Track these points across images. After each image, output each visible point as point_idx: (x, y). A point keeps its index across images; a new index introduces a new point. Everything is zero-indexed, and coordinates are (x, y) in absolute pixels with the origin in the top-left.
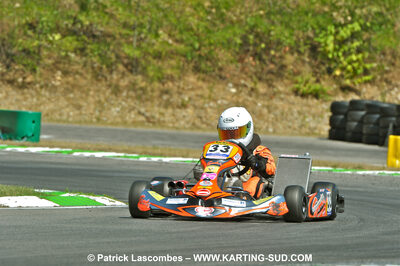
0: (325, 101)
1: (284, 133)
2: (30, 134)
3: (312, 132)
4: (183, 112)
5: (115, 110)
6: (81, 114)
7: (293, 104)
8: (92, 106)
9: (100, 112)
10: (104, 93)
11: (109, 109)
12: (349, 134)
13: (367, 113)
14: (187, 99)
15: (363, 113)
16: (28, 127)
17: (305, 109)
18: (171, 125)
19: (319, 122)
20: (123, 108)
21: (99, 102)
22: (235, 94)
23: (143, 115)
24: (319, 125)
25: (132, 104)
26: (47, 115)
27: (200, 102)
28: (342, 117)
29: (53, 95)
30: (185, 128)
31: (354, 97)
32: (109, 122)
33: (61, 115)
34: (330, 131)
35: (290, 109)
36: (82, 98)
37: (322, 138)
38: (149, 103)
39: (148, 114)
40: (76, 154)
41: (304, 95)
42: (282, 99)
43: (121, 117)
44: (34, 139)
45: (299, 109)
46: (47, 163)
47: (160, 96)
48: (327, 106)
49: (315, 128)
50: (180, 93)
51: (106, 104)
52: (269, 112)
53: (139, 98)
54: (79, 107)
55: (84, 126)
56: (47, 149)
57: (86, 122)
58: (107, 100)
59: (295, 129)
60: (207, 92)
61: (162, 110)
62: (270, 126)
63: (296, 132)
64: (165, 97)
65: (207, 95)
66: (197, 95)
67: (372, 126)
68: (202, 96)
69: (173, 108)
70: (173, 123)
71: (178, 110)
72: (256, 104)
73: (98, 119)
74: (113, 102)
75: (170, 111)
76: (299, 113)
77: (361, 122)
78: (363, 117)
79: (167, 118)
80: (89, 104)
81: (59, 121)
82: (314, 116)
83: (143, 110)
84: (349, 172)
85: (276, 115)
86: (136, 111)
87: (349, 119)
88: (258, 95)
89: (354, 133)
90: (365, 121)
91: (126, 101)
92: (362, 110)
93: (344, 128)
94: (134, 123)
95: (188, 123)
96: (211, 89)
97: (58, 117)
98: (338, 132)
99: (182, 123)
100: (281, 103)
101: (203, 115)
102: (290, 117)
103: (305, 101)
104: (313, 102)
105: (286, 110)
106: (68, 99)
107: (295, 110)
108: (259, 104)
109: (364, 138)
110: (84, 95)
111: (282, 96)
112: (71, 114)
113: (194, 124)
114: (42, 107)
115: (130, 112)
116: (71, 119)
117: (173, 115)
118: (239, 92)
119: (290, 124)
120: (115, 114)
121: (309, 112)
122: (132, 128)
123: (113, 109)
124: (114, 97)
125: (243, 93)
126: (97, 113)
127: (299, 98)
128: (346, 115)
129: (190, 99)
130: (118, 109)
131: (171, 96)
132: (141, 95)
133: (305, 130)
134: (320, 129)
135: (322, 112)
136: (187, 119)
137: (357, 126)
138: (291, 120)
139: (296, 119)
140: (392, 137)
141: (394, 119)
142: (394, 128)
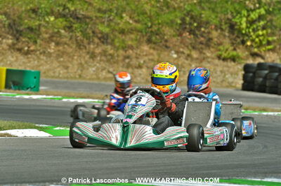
0: (240, 63)
2: (32, 86)
3: (230, 85)
4: (139, 71)
5: (92, 70)
6: (68, 72)
7: (217, 65)
8: (76, 67)
9: (82, 71)
10: (84, 58)
11: (88, 69)
12: (256, 87)
13: (270, 72)
14: (142, 62)
15: (266, 72)
16: (32, 81)
17: (225, 69)
19: (235, 78)
20: (98, 69)
21: (81, 64)
22: (176, 59)
23: (111, 73)
24: (236, 81)
25: (104, 65)
26: (45, 73)
27: (151, 64)
28: (251, 74)
29: (49, 59)
31: (260, 60)
32: (88, 78)
33: (54, 73)
34: (243, 85)
35: (214, 69)
36: (69, 61)
37: (237, 90)
38: (115, 65)
40: (65, 100)
41: (225, 59)
42: (209, 62)
43: (96, 75)
44: (36, 90)
45: (221, 69)
46: (44, 106)
47: (124, 60)
48: (241, 67)
49: (232, 82)
50: (137, 58)
51: (85, 65)
53: (108, 61)
54: (67, 68)
55: (70, 80)
56: (44, 96)
57: (72, 78)
58: (86, 62)
59: (218, 83)
60: (156, 57)
61: (125, 69)
63: (218, 85)
64: (127, 61)
65: (156, 59)
66: (149, 60)
67: (273, 81)
68: (152, 60)
69: (132, 68)
71: (136, 70)
72: (190, 65)
73: (80, 76)
74: (90, 64)
75: (130, 70)
76: (222, 72)
77: (265, 78)
78: (267, 75)
80: (73, 65)
81: (53, 77)
82: (232, 74)
83: (111, 70)
84: (256, 113)
86: (106, 70)
87: (257, 75)
88: (192, 59)
89: (260, 85)
90: (268, 77)
91: (100, 64)
92: (266, 70)
93: (253, 82)
94: (105, 79)
96: (159, 55)
97: (52, 74)
98: (248, 85)
99: (139, 79)
100: (208, 65)
102: (215, 75)
103: (225, 63)
104: (231, 64)
105: (212, 70)
106: (59, 62)
107: (219, 69)
108: (193, 66)
109: (267, 89)
110: (70, 59)
111: (210, 60)
112: (61, 72)
114: (41, 68)
115: (102, 71)
116: (61, 76)
117: (133, 73)
118: (179, 57)
120: (92, 72)
121: (228, 71)
122: (103, 82)
123: (90, 69)
124: (91, 60)
125: (182, 58)
126: (79, 72)
127: (221, 61)
128: (254, 73)
129: (144, 62)
130: (94, 69)
131: (131, 60)
132: (111, 59)
133: (225, 84)
134: (236, 83)
135: (238, 71)
136: (142, 76)
137: (262, 81)
138: (215, 77)
139: (219, 76)
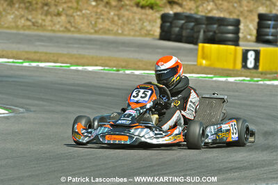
0: (158, 11)
1: (129, 35)
3: (148, 34)
4: (59, 19)
7: (135, 13)
10: (2, 5)
11: (6, 16)
12: (173, 37)
13: (186, 22)
14: (61, 9)
15: (183, 22)
17: (144, 17)
18: (50, 28)
19: (153, 26)
20: (16, 16)
22: (95, 6)
23: (30, 21)
24: (154, 28)
25: (22, 13)
27: (70, 12)
28: (168, 24)
30: (59, 31)
32: (6, 26)
34: (161, 34)
35: (133, 17)
37: (154, 39)
38: (34, 12)
39: (33, 20)
41: (143, 7)
42: (127, 10)
43: (15, 22)
45: (140, 17)
47: (42, 7)
48: (158, 15)
49: (151, 30)
50: (56, 6)
51: (3, 13)
52: (119, 19)
53: (27, 8)
58: (4, 10)
59: (136, 31)
60: (75, 5)
61: (44, 17)
62: (120, 29)
63: (137, 34)
64: (46, 8)
65: (74, 7)
66: (68, 7)
67: (188, 31)
68: (71, 8)
69: (51, 16)
70: (52, 27)
71: (55, 18)
72: (109, 13)
74: (8, 11)
75: (49, 18)
76: (140, 19)
77: (182, 28)
78: (183, 24)
79: (47, 23)
82: (150, 21)
83: (30, 17)
85: (123, 22)
86: (25, 18)
87: (173, 25)
88: (111, 7)
89: (177, 35)
90: (184, 27)
91: (18, 11)
92: (182, 20)
93: (170, 32)
95: (62, 26)
96: (77, 2)
98: (166, 35)
99: (58, 26)
100: (127, 13)
101: (72, 21)
102: (133, 23)
103: (143, 11)
104: (149, 11)
105: (131, 17)
107: (137, 17)
108: (112, 13)
109: (184, 39)
111: (128, 7)
113: (66, 28)
115: (20, 18)
117: (52, 21)
118: (98, 5)
119: (133, 27)
120: (10, 20)
121: (146, 19)
122: (22, 32)
123: (9, 17)
124: (9, 8)
125: (100, 6)
127: (139, 9)
128: (171, 23)
129: (63, 9)
130: (12, 17)
131: (50, 7)
132: (29, 7)
133: (144, 32)
134: (154, 31)
135: (156, 19)
136: (61, 24)
137: (179, 31)
138: (134, 25)
139: (137, 24)
140: (201, 45)
141: (204, 26)
142: (204, 32)
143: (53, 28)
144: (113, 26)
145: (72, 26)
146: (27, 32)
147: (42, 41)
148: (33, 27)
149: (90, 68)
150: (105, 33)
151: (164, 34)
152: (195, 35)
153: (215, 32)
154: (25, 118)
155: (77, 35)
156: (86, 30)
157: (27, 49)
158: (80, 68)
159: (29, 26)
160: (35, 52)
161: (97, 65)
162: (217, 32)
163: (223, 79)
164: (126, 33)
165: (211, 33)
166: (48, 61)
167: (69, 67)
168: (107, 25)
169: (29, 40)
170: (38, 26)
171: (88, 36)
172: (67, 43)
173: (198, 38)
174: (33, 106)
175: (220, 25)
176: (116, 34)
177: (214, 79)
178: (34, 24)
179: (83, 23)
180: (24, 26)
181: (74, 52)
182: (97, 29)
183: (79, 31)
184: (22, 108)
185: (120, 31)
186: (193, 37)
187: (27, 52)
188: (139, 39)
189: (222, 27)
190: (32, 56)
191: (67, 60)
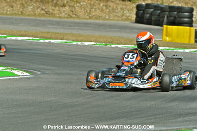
0: (134, 3)
3: (127, 19)
4: (64, 9)
6: (13, 10)
7: (118, 4)
8: (19, 6)
9: (23, 9)
11: (27, 7)
12: (145, 21)
13: (154, 10)
14: (65, 2)
15: (152, 10)
17: (124, 7)
18: (58, 15)
19: (131, 13)
20: (34, 7)
21: (22, 4)
23: (44, 10)
24: (131, 15)
25: (39, 5)
27: (72, 4)
28: (142, 12)
30: (64, 17)
32: (27, 14)
33: (3, 10)
35: (117, 7)
36: (14, 2)
37: (132, 22)
38: (47, 4)
39: (46, 10)
40: (8, 38)
42: (113, 2)
43: (33, 11)
45: (121, 7)
47: (52, 1)
48: (135, 5)
49: (129, 16)
51: (25, 5)
52: (106, 8)
53: (42, 1)
54: (12, 7)
55: (14, 17)
57: (16, 14)
58: (26, 3)
59: (119, 17)
61: (53, 8)
62: (107, 15)
63: (120, 19)
64: (55, 1)
67: (156, 16)
68: (73, 1)
69: (59, 7)
71: (61, 8)
72: (100, 4)
73: (22, 12)
74: (29, 4)
75: (57, 8)
76: (121, 9)
77: (151, 14)
78: (152, 12)
79: (56, 12)
80: (17, 5)
81: (2, 14)
82: (128, 10)
83: (44, 8)
85: (110, 10)
86: (41, 8)
87: (145, 12)
89: (148, 20)
90: (153, 14)
91: (35, 3)
92: (151, 8)
93: (143, 17)
98: (140, 20)
99: (63, 14)
100: (112, 4)
101: (74, 10)
102: (116, 11)
103: (124, 3)
104: (128, 3)
105: (115, 7)
106: (7, 2)
107: (119, 7)
109: (153, 22)
111: (113, 0)
112: (9, 10)
113: (69, 15)
115: (37, 9)
116: (8, 13)
117: (59, 10)
119: (116, 14)
120: (30, 10)
121: (126, 8)
122: (38, 18)
123: (29, 7)
124: (30, 1)
126: (21, 9)
127: (121, 1)
129: (67, 2)
130: (32, 7)
131: (58, 1)
133: (124, 17)
134: (132, 17)
135: (133, 8)
136: (66, 12)
137: (149, 16)
138: (117, 13)
139: (120, 12)
140: (165, 26)
141: (167, 13)
142: (167, 17)
143: (60, 15)
144: (103, 13)
145: (73, 14)
146: (42, 18)
147: (53, 24)
148: (46, 15)
149: (87, 43)
150: (96, 18)
151: (138, 18)
152: (161, 20)
153: (175, 17)
154: (41, 78)
155: (77, 20)
156: (84, 17)
157: (42, 30)
158: (79, 43)
159: (44, 14)
160: (48, 32)
161: (91, 41)
162: (177, 17)
163: (181, 50)
164: (111, 18)
165: (173, 18)
166: (57, 39)
167: (71, 43)
168: (98, 13)
169: (43, 24)
170: (49, 14)
171: (85, 21)
172: (70, 26)
173: (163, 22)
174: (47, 70)
175: (178, 12)
176: (105, 19)
177: (175, 50)
178: (47, 13)
179: (81, 12)
180: (40, 14)
181: (75, 32)
182: (90, 15)
183: (78, 17)
184: (39, 71)
185: (107, 17)
186: (159, 21)
187: (42, 32)
188: (121, 23)
189: (180, 13)
190: (46, 35)
191: (70, 38)
